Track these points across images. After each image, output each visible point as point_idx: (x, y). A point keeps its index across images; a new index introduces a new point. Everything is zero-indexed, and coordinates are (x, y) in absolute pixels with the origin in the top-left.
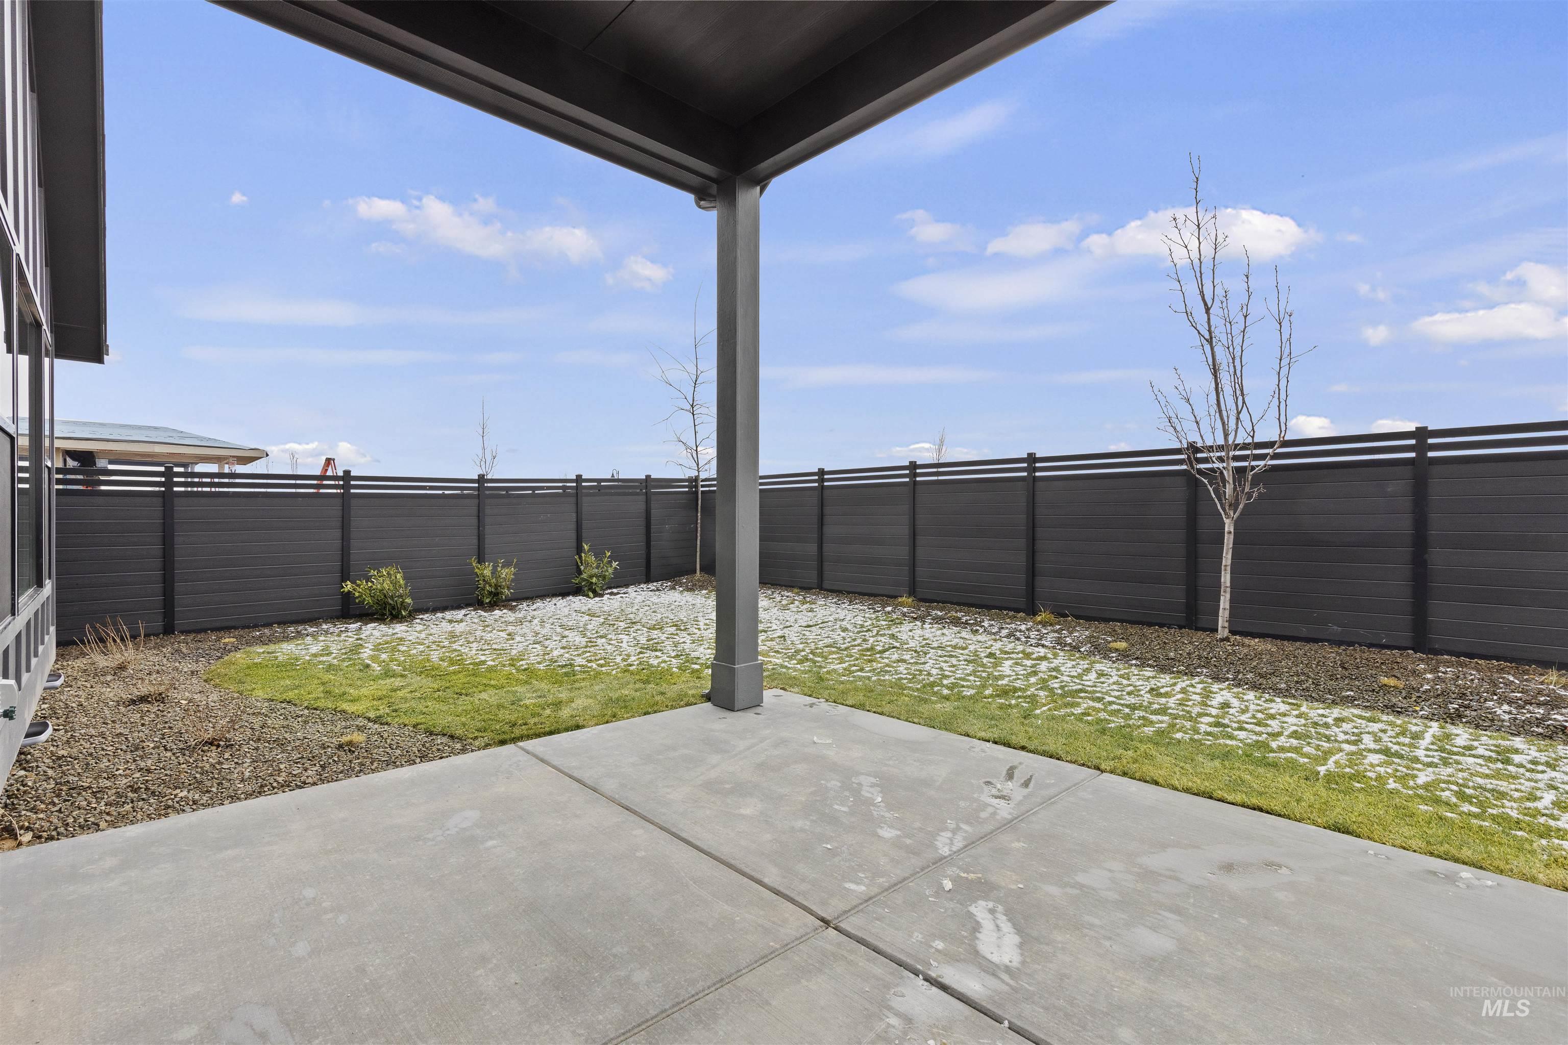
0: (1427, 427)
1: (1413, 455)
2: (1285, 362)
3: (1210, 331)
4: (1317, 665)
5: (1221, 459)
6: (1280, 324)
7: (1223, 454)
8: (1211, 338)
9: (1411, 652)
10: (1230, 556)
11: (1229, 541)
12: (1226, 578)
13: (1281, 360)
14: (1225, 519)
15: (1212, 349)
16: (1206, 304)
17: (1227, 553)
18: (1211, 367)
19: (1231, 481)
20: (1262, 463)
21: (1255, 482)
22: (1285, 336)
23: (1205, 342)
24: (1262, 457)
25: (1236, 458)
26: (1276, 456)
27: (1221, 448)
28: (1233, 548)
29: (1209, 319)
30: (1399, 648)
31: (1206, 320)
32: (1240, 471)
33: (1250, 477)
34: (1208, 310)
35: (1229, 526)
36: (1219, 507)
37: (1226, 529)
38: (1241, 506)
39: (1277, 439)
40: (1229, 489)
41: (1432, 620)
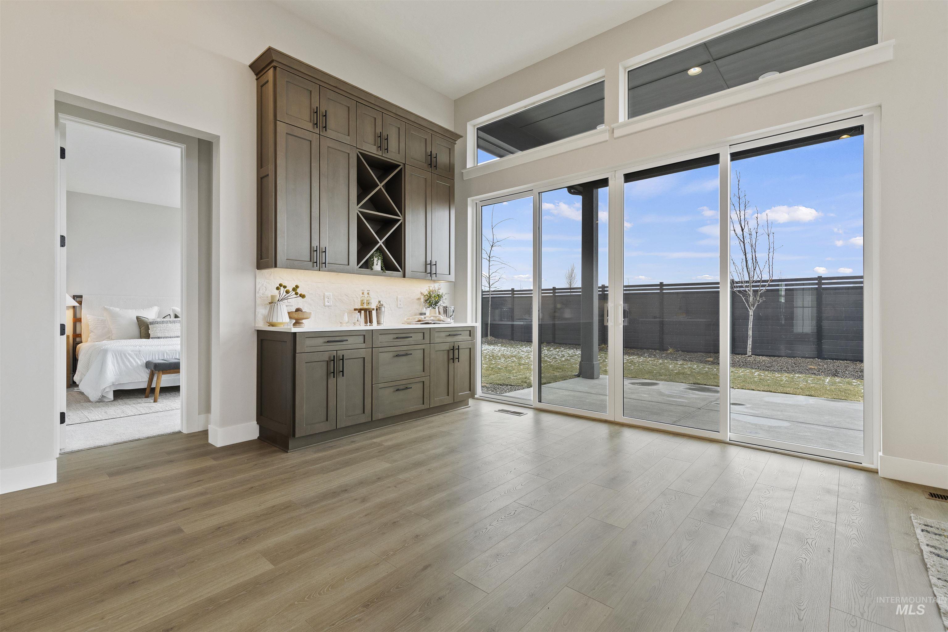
0: (822, 276)
1: (817, 286)
2: (771, 250)
3: (743, 238)
4: (786, 363)
5: (747, 287)
6: (769, 236)
7: (748, 284)
8: (744, 241)
9: (817, 359)
10: (751, 324)
11: (751, 318)
12: (750, 333)
13: (769, 250)
14: (749, 310)
15: (744, 245)
16: (742, 227)
17: (750, 323)
18: (744, 252)
19: (752, 296)
20: (764, 288)
21: (761, 296)
22: (771, 241)
23: (741, 243)
24: (764, 286)
25: (753, 286)
26: (769, 286)
27: (747, 282)
28: (753, 321)
29: (743, 234)
30: (813, 358)
31: (742, 234)
32: (755, 292)
33: (759, 294)
34: (742, 230)
35: (751, 313)
36: (747, 306)
37: (750, 314)
38: (756, 305)
39: (769, 279)
40: (751, 299)
41: (824, 347)
